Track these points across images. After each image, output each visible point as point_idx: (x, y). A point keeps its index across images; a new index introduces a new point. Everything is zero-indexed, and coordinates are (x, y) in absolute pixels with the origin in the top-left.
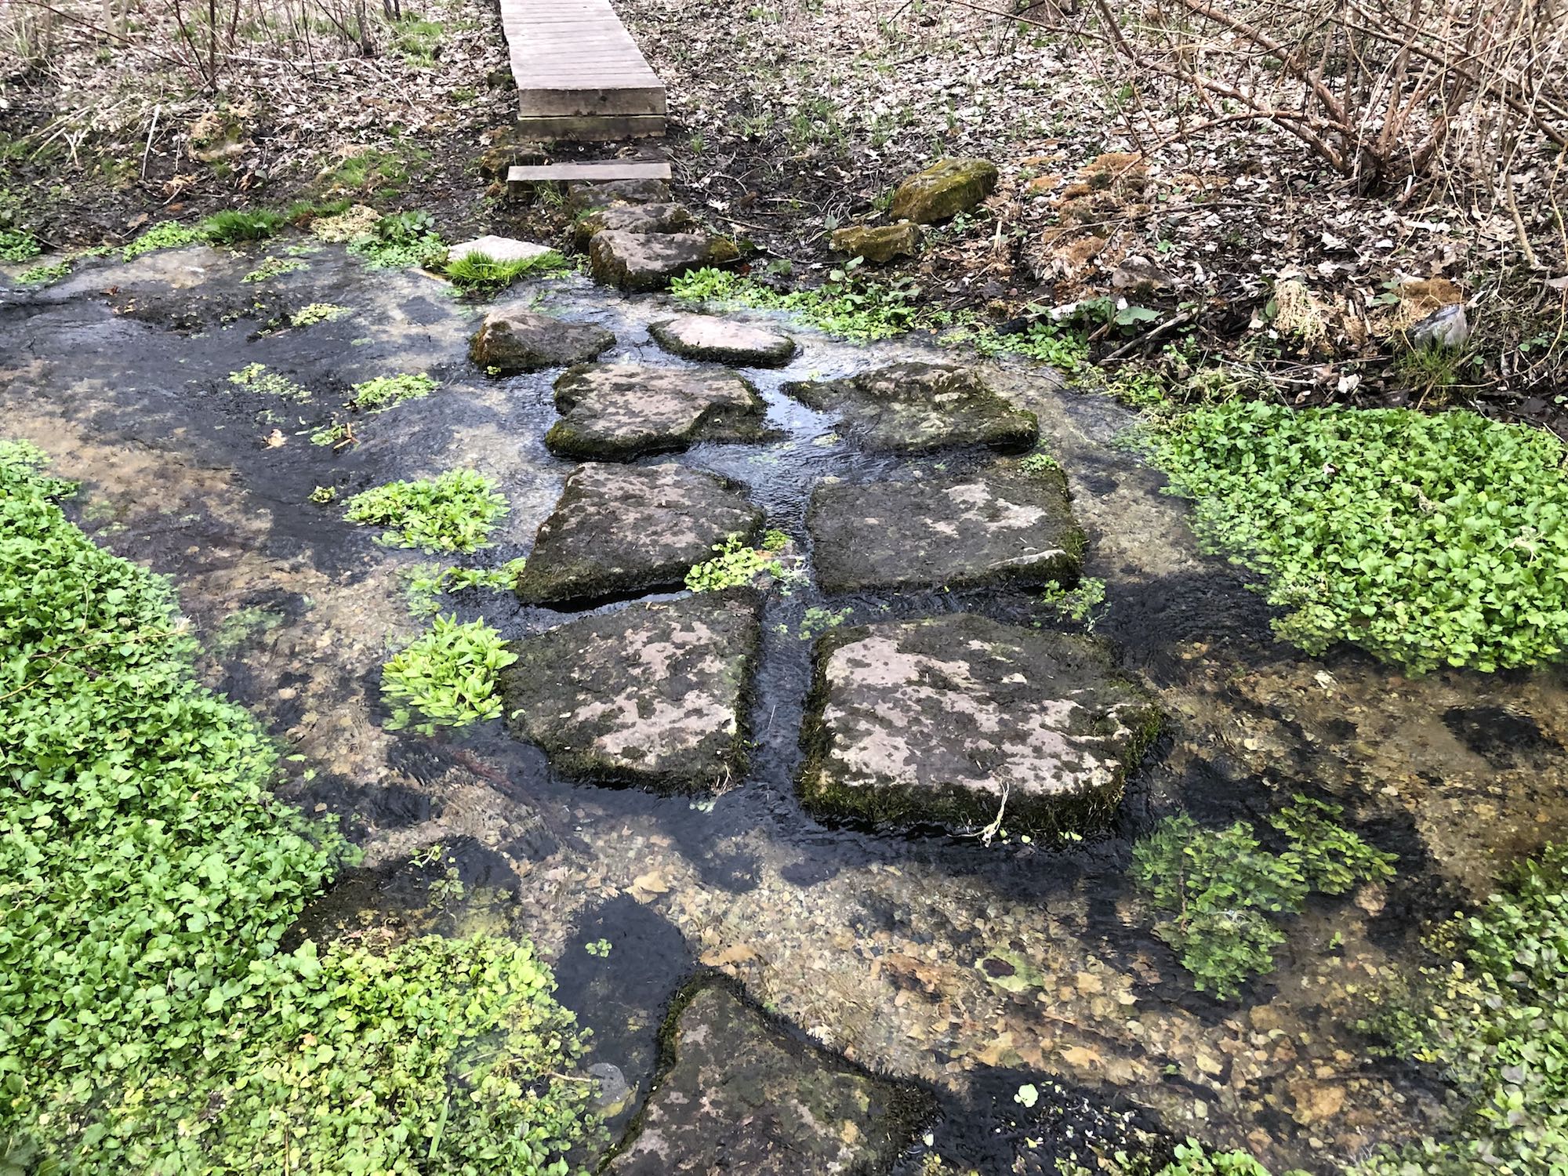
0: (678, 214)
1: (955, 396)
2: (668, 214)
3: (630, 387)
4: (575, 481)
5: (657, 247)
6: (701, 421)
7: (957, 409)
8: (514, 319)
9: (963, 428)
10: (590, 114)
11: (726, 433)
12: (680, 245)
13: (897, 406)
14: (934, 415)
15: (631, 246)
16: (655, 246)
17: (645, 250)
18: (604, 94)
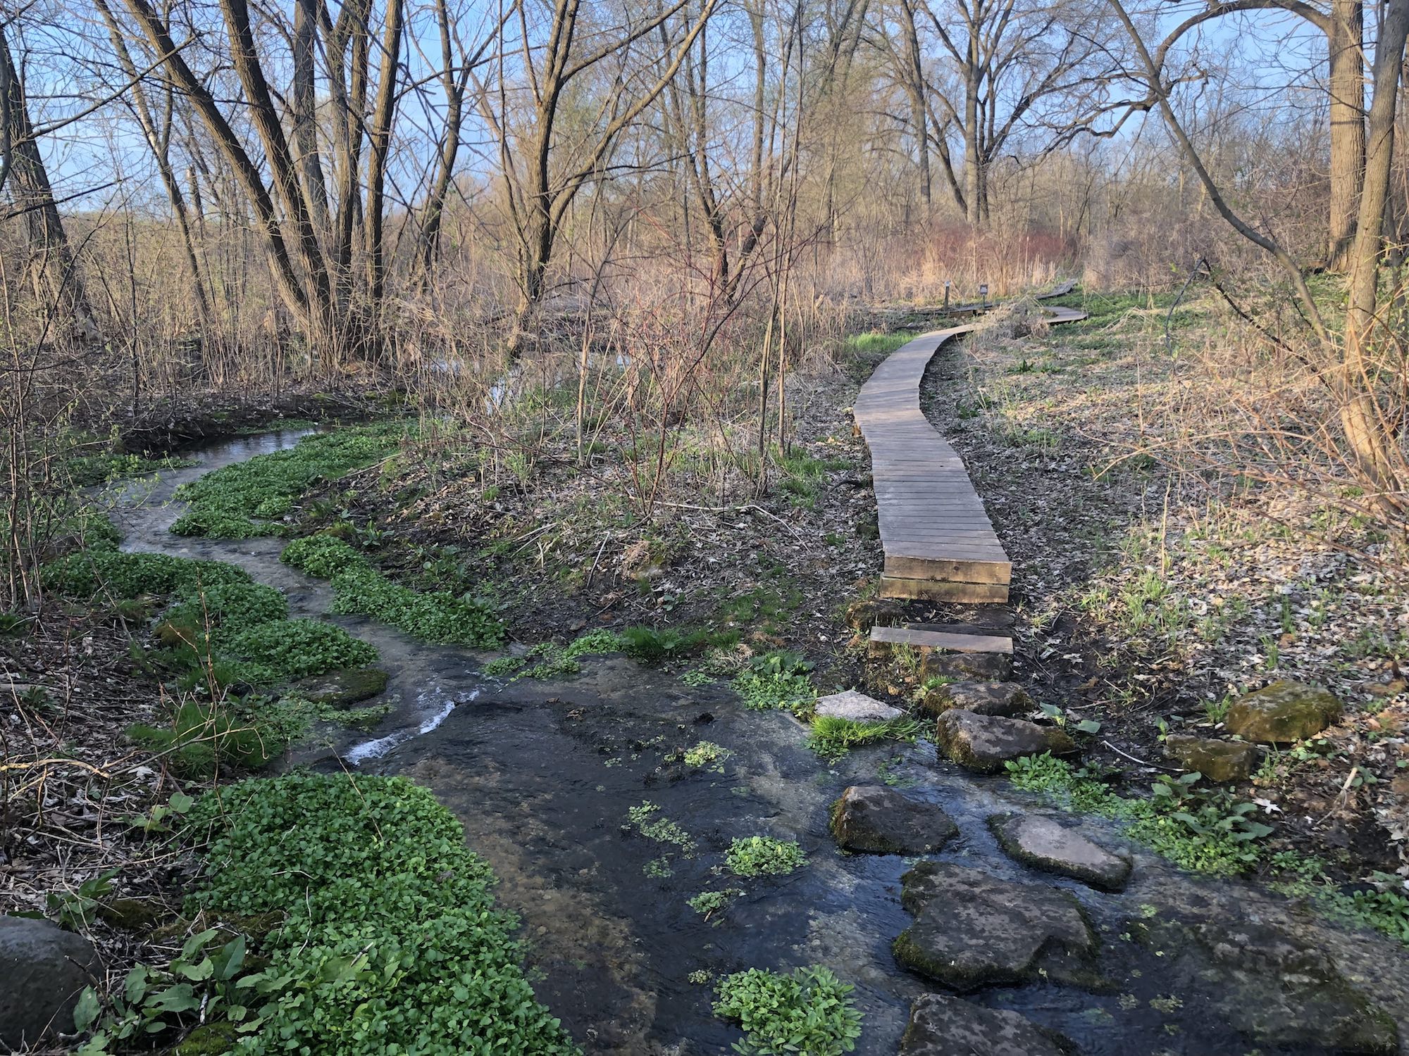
0: (1019, 697)
1: (1306, 979)
2: (1008, 696)
3: (973, 898)
4: (921, 1017)
5: (998, 732)
6: (1040, 955)
7: (1310, 994)
8: (871, 799)
9: (1315, 1022)
10: (944, 580)
11: (1065, 976)
12: (1021, 731)
13: (1240, 975)
14: (1282, 997)
15: (975, 728)
16: (997, 730)
17: (987, 734)
18: (957, 564)
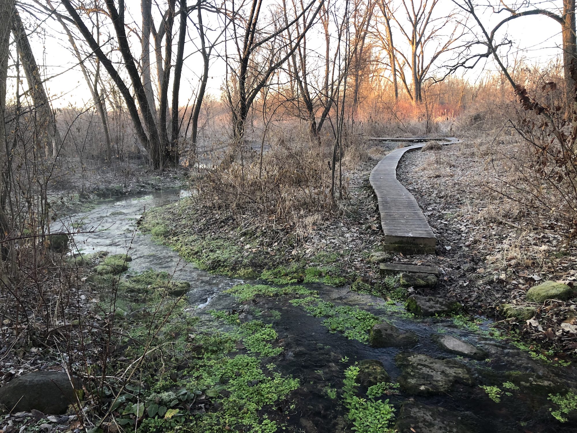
15: (423, 302)
16: (432, 302)
17: (428, 304)
18: (414, 238)
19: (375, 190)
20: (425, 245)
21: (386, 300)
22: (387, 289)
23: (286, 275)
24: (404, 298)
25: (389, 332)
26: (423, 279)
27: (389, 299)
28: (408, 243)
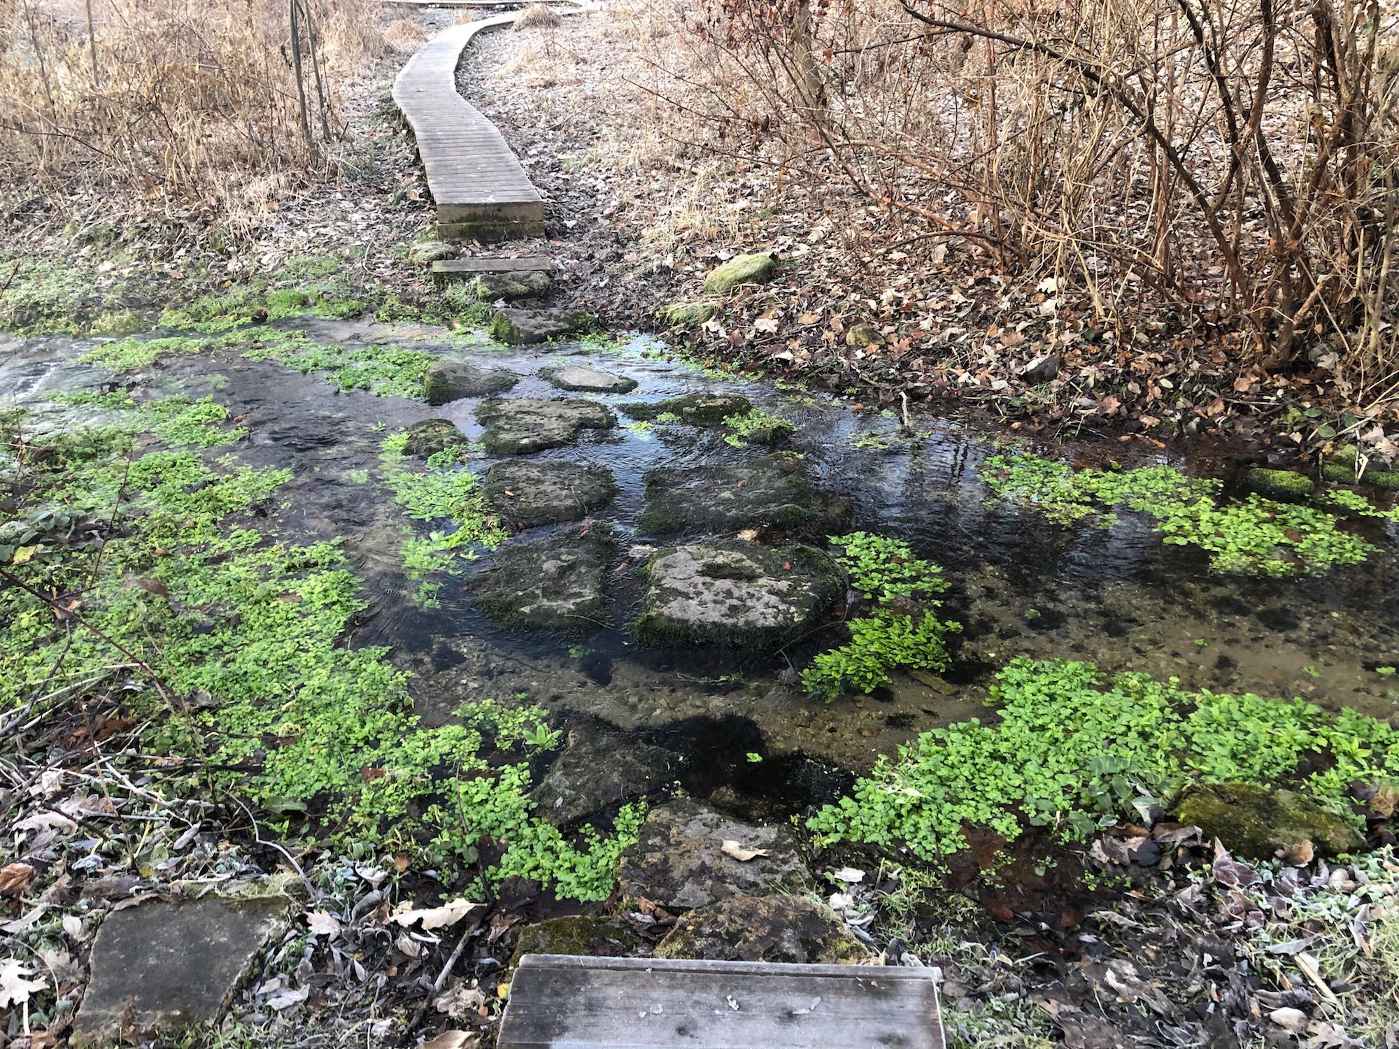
5: (541, 320)
12: (557, 318)
15: (523, 319)
16: (539, 319)
17: (533, 322)
18: (500, 206)
19: (409, 118)
20: (523, 218)
21: (451, 328)
22: (452, 309)
23: (224, 312)
24: (486, 319)
25: (460, 374)
26: (521, 282)
27: (458, 326)
28: (486, 217)
